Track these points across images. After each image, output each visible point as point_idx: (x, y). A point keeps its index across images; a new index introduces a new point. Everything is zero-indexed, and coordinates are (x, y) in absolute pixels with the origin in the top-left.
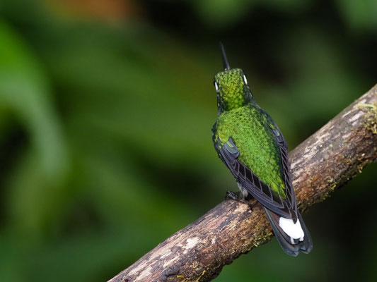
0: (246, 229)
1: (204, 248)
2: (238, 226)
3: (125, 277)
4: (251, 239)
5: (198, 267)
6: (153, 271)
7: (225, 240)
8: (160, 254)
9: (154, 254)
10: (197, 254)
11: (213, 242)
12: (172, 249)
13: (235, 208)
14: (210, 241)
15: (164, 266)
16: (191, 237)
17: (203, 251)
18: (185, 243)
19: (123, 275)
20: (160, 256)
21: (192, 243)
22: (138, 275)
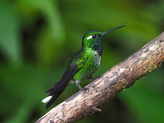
0: (146, 64)
1: (127, 73)
2: (142, 63)
3: (92, 85)
4: (148, 69)
5: (125, 81)
6: (105, 83)
7: (136, 69)
8: (108, 75)
9: (105, 75)
10: (124, 75)
11: (131, 70)
12: (113, 73)
13: (141, 55)
14: (130, 70)
15: (110, 80)
16: (122, 68)
17: (127, 74)
18: (119, 70)
19: (92, 84)
20: (108, 76)
21: (122, 70)
22: (98, 84)
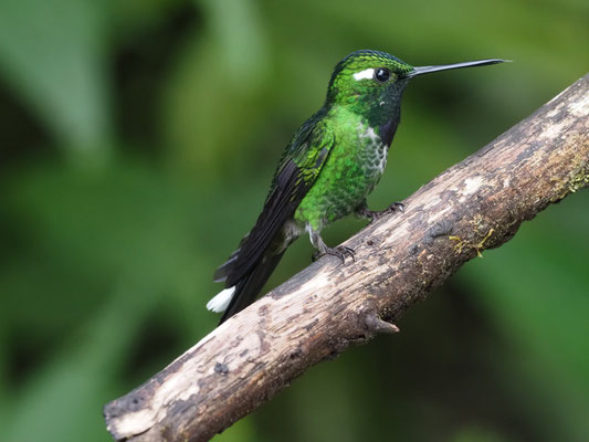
0: (558, 165)
1: (491, 194)
2: (545, 160)
3: (368, 238)
4: (565, 181)
5: (482, 223)
6: (412, 230)
7: (525, 181)
8: (423, 202)
9: (413, 204)
10: (481, 204)
11: (506, 184)
12: (442, 194)
13: (540, 131)
14: (502, 184)
15: (429, 221)
16: (472, 177)
17: (491, 198)
18: (462, 185)
19: (365, 234)
20: (423, 206)
21: (473, 185)
22: (388, 235)
